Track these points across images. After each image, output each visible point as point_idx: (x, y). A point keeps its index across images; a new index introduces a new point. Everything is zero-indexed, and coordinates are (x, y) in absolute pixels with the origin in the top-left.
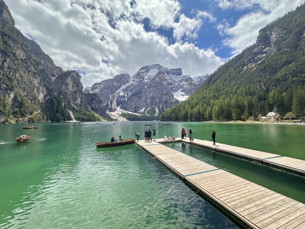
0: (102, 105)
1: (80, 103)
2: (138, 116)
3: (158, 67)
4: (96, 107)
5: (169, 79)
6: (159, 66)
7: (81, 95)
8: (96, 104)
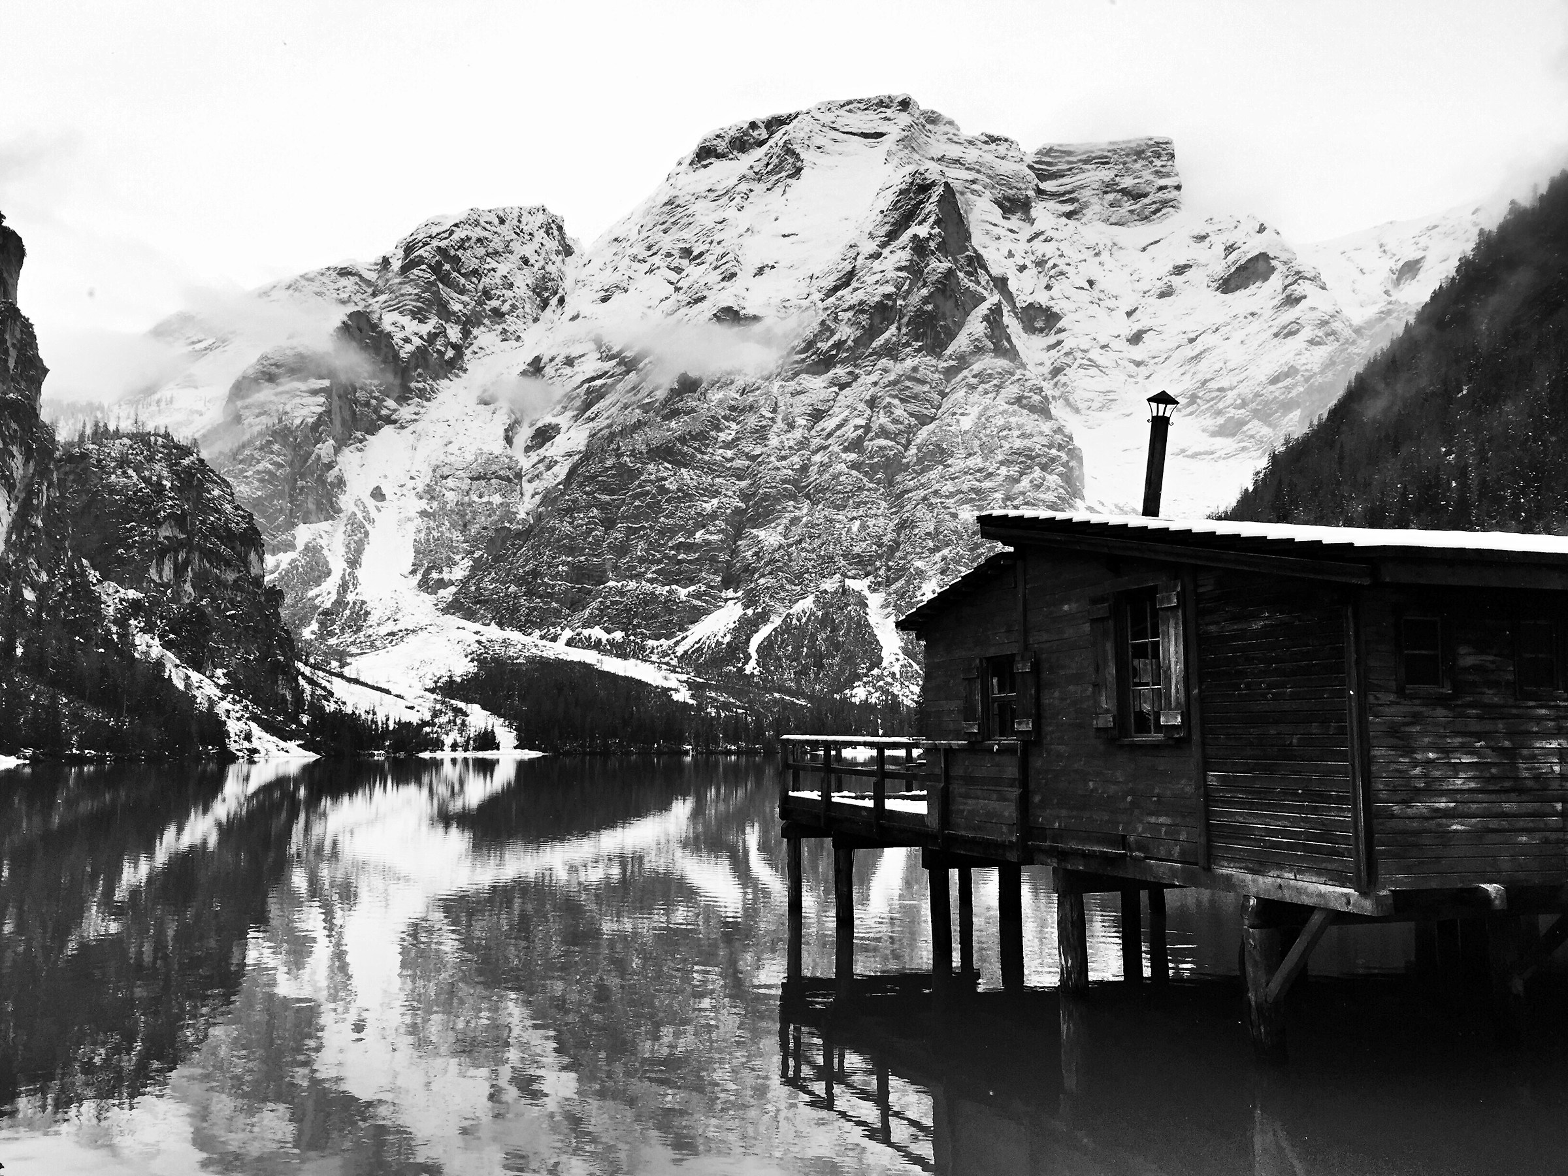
0: (254, 571)
2: (666, 690)
3: (894, 132)
4: (188, 593)
5: (1022, 268)
6: (904, 119)
7: (19, 459)
8: (187, 562)
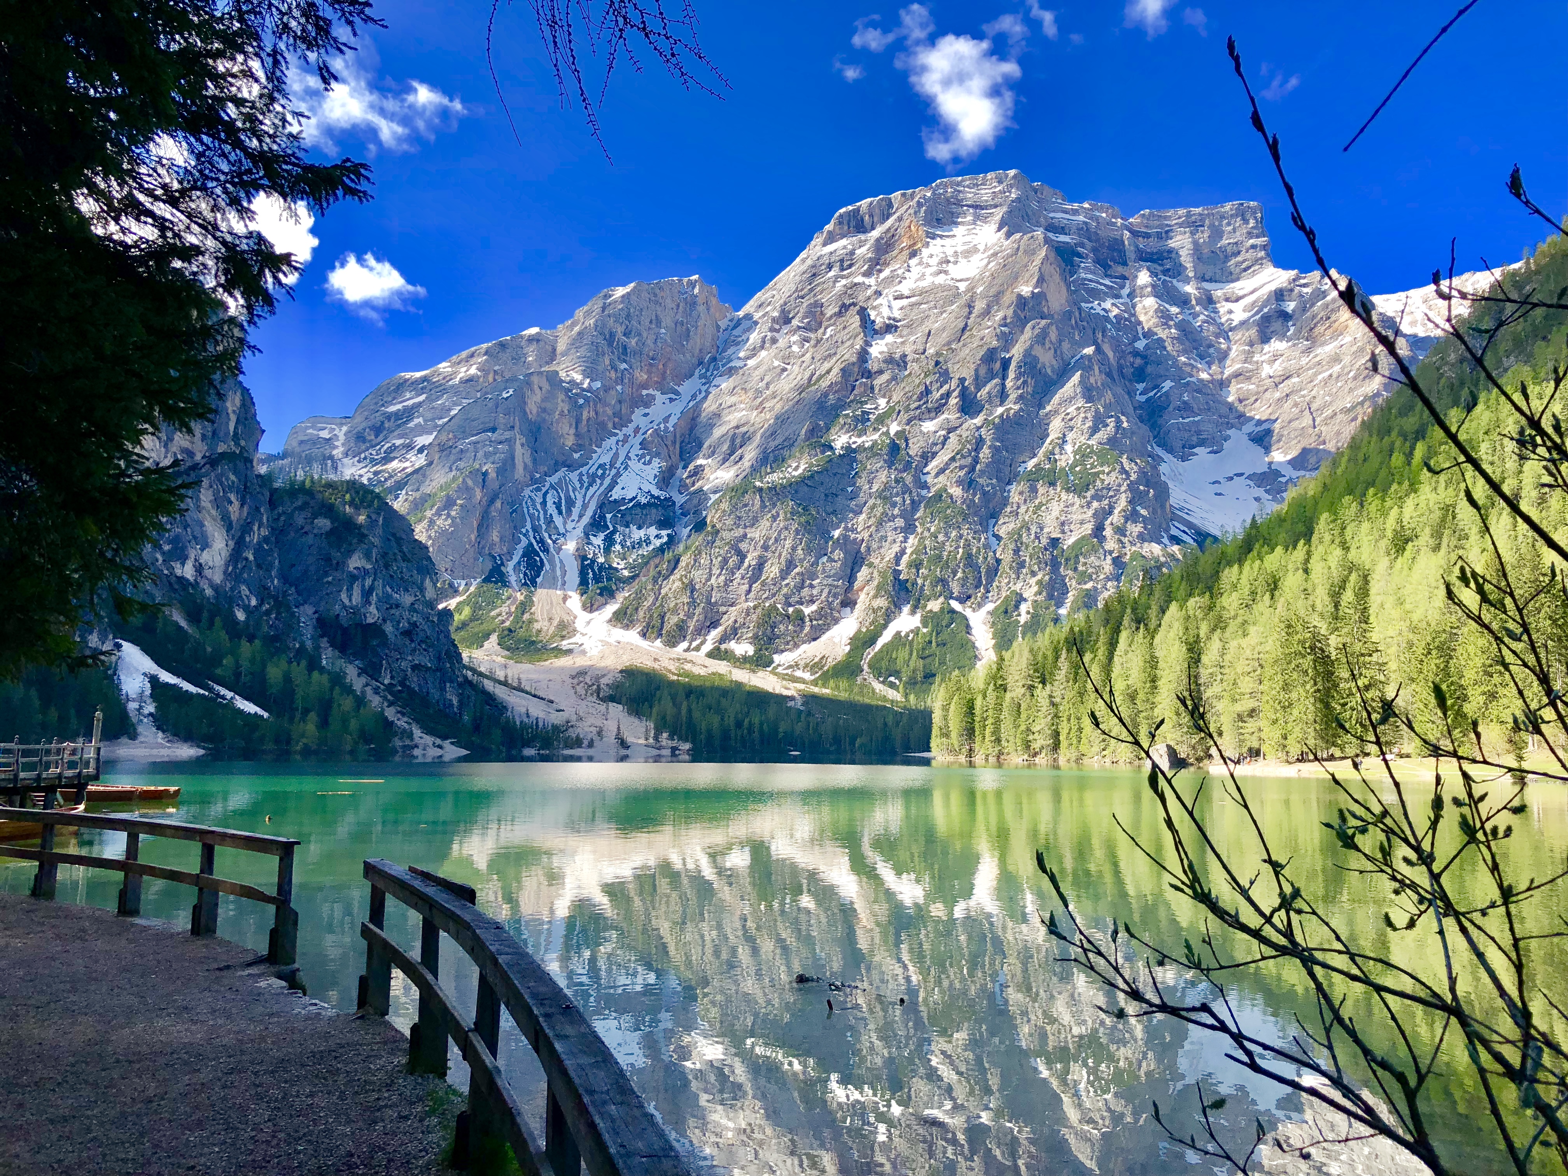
0: (430, 594)
1: (218, 578)
3: (1006, 203)
4: (373, 614)
5: (1122, 322)
6: (1016, 194)
7: (236, 504)
8: (371, 589)
